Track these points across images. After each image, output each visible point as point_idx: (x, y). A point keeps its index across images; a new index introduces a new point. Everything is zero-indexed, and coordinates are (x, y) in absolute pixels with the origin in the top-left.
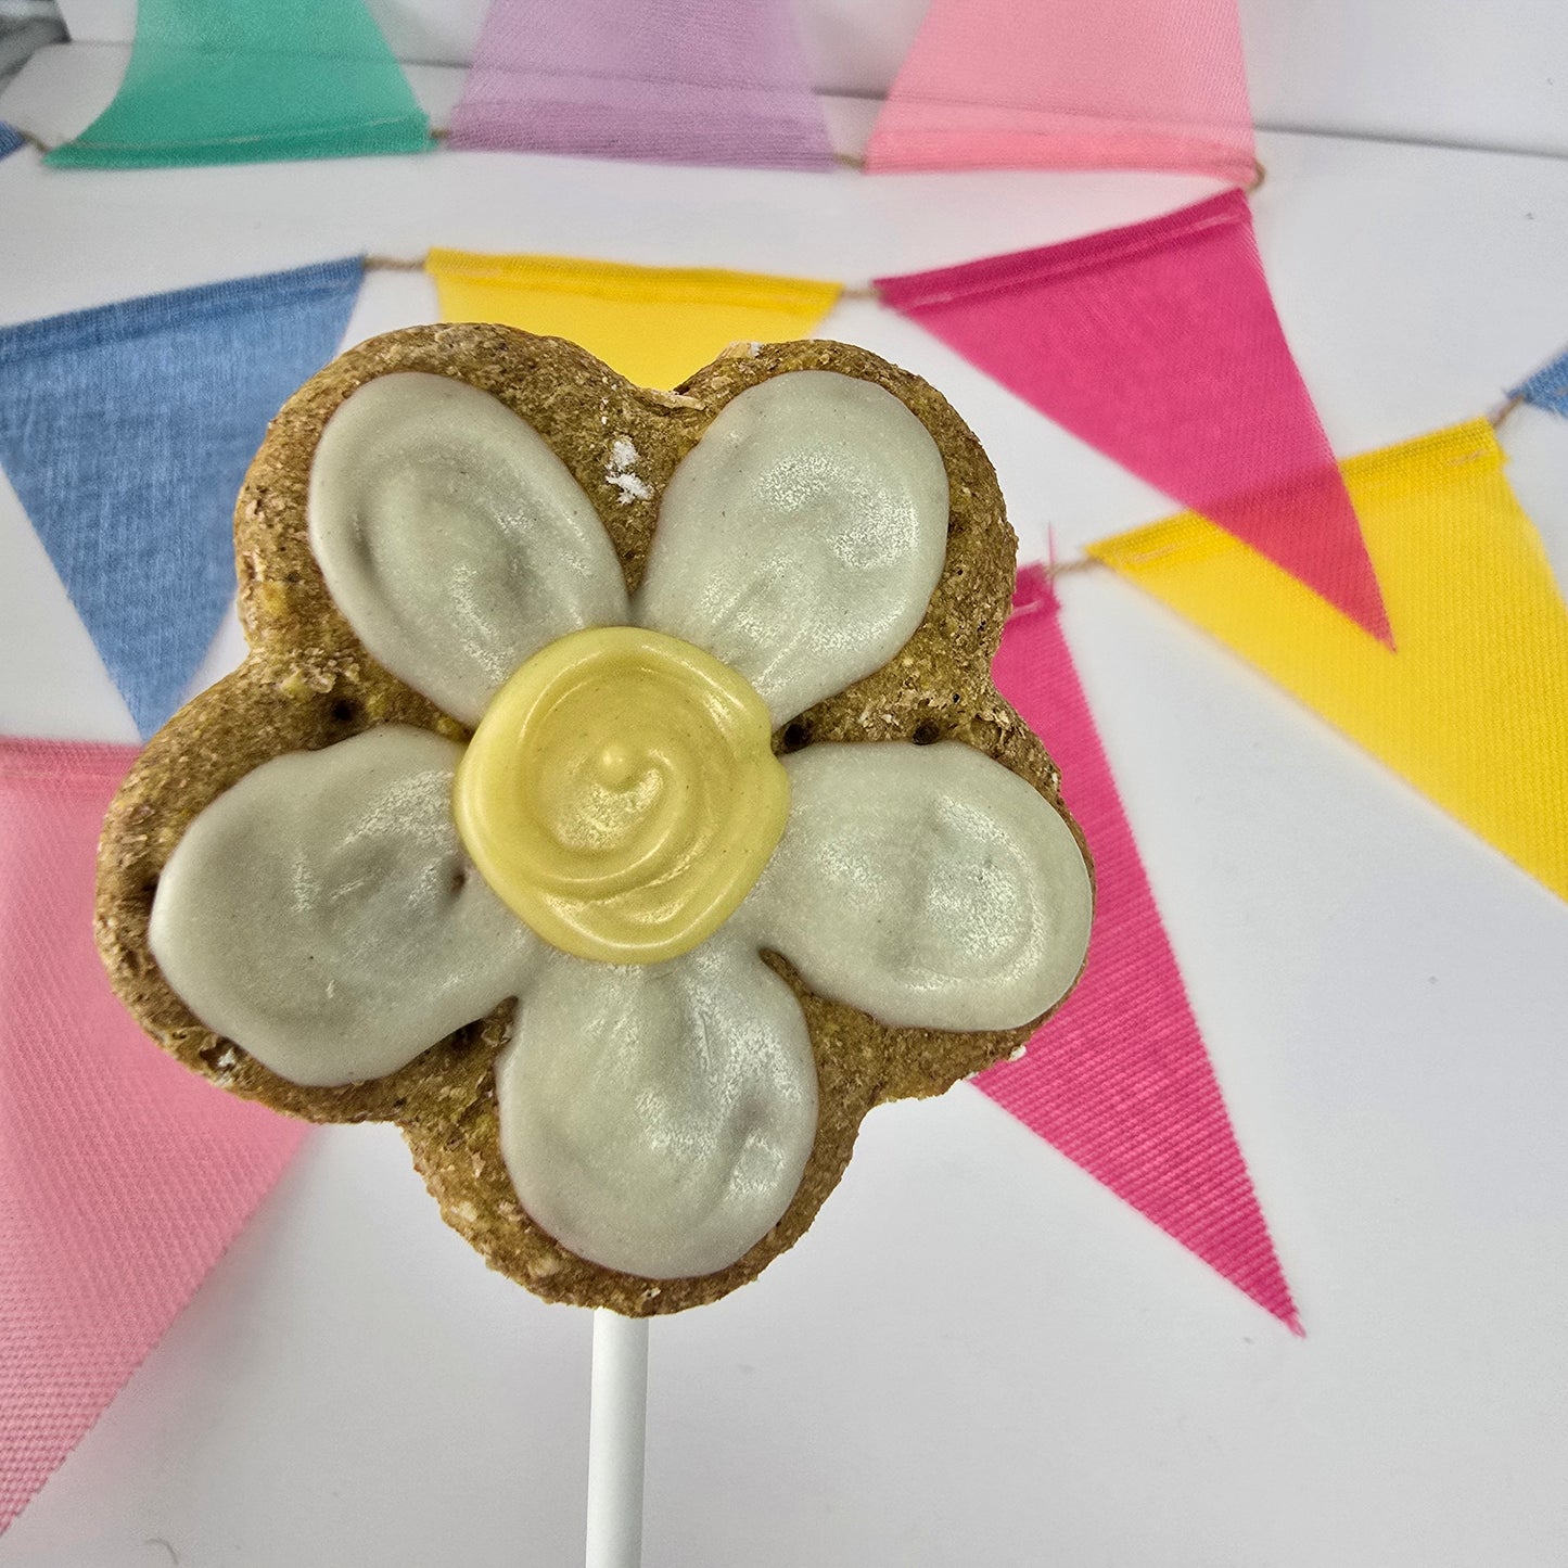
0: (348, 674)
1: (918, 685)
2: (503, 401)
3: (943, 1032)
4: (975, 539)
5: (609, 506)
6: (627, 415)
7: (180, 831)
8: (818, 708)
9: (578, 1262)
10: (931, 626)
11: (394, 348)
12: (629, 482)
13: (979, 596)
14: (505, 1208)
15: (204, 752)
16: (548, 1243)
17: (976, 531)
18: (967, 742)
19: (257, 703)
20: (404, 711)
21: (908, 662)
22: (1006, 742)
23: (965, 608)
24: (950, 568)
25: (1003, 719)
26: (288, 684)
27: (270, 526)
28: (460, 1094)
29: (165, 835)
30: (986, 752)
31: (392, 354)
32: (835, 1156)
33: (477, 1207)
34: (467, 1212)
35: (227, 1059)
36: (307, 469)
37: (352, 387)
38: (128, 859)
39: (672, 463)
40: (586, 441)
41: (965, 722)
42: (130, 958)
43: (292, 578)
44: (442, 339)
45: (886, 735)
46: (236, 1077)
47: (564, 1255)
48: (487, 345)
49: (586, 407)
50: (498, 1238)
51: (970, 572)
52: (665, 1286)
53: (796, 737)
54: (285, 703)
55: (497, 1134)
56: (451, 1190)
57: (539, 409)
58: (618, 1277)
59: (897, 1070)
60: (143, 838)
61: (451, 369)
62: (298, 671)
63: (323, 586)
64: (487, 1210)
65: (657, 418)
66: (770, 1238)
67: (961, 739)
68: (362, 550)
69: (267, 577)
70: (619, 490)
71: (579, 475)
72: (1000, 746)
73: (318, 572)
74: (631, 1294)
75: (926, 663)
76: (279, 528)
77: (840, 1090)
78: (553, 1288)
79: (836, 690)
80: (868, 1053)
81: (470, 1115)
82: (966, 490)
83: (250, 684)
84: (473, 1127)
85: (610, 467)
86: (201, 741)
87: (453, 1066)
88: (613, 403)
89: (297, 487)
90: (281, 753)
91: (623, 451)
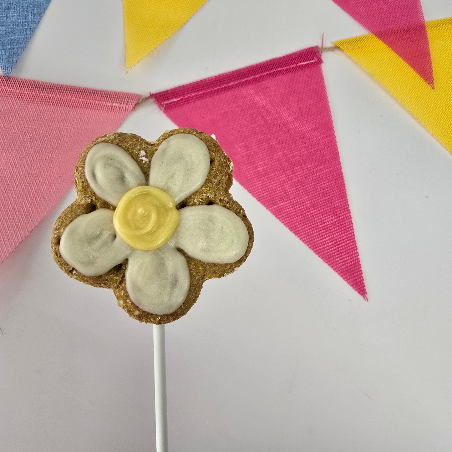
0: (93, 199)
1: (206, 193)
2: (119, 146)
3: (218, 264)
4: (216, 163)
5: (141, 164)
6: (143, 146)
7: (64, 229)
8: (186, 199)
9: (144, 312)
10: (208, 181)
11: (100, 139)
12: (144, 158)
13: (219, 174)
14: (128, 301)
15: (68, 215)
16: (137, 308)
17: (216, 161)
18: (218, 204)
19: (77, 206)
20: (104, 205)
21: (204, 189)
22: (227, 204)
23: (215, 177)
24: (211, 169)
25: (226, 199)
26: (83, 202)
27: (79, 173)
28: (118, 278)
29: (62, 230)
30: (223, 206)
31: (99, 140)
32: (195, 290)
33: (123, 301)
34: (121, 302)
35: (74, 272)
36: (84, 162)
37: (92, 147)
38: (56, 236)
39: (152, 154)
40: (135, 152)
41: (218, 200)
42: (56, 254)
43: (83, 182)
44: (108, 136)
45: (200, 204)
46: (76, 275)
47: (140, 310)
48: (116, 136)
49: (135, 145)
50: (128, 307)
51: (216, 170)
52: (162, 316)
53: (182, 205)
54: (82, 205)
55: (126, 286)
56: (118, 298)
57: (126, 147)
58: (152, 314)
59: (208, 272)
60: (58, 232)
61: (109, 141)
62: (84, 199)
63: (88, 183)
64: (125, 302)
65: (149, 146)
66: (182, 306)
67: (217, 204)
68: (94, 176)
69: (78, 183)
70: (142, 160)
71: (134, 158)
72: (226, 204)
73: (87, 181)
74: (155, 319)
75: (208, 189)
76: (80, 173)
77: (195, 276)
78: (140, 318)
79: (189, 195)
80: (201, 268)
81: (121, 282)
82: (213, 153)
83: (76, 203)
84: (122, 285)
85: (140, 156)
86: (68, 214)
87: (117, 273)
88: (141, 144)
89: (83, 166)
90: (82, 214)
91: (143, 153)
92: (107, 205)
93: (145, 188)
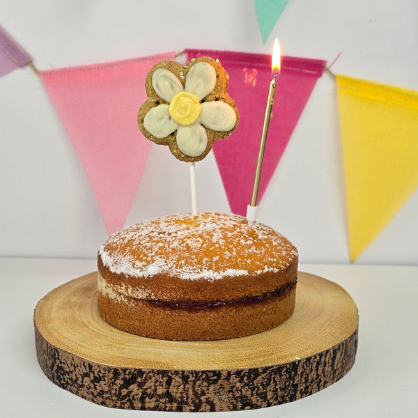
0: (158, 99)
1: (215, 95)
2: (169, 70)
3: (221, 132)
5: (181, 79)
7: (145, 115)
8: (205, 98)
9: (186, 155)
10: (216, 88)
14: (178, 150)
16: (183, 154)
17: (220, 77)
19: (150, 103)
20: (163, 102)
21: (213, 92)
23: (219, 86)
24: (217, 81)
25: (225, 97)
27: (149, 85)
28: (173, 139)
30: (223, 101)
31: (158, 66)
32: (210, 144)
34: (175, 151)
35: (151, 137)
36: (152, 79)
37: (155, 70)
38: (141, 118)
39: (186, 74)
40: (178, 73)
41: (221, 98)
42: (142, 127)
43: (152, 90)
44: (163, 64)
45: (211, 100)
49: (177, 69)
50: (178, 153)
51: (219, 82)
53: (203, 101)
54: (152, 102)
55: (177, 143)
57: (173, 70)
58: (190, 157)
59: (216, 136)
60: (142, 116)
61: (164, 67)
62: (153, 99)
63: (154, 90)
65: (185, 69)
66: (204, 153)
67: (220, 100)
68: (158, 86)
69: (149, 90)
70: (181, 77)
71: (177, 76)
72: (225, 100)
74: (191, 159)
75: (216, 92)
77: (210, 138)
79: (206, 96)
80: (213, 134)
81: (174, 141)
82: (218, 72)
83: (149, 101)
84: (175, 143)
85: (180, 75)
86: (145, 107)
87: (172, 137)
88: (180, 68)
89: (151, 81)
90: (153, 107)
91: (181, 73)
92: (165, 102)
93: (184, 93)
